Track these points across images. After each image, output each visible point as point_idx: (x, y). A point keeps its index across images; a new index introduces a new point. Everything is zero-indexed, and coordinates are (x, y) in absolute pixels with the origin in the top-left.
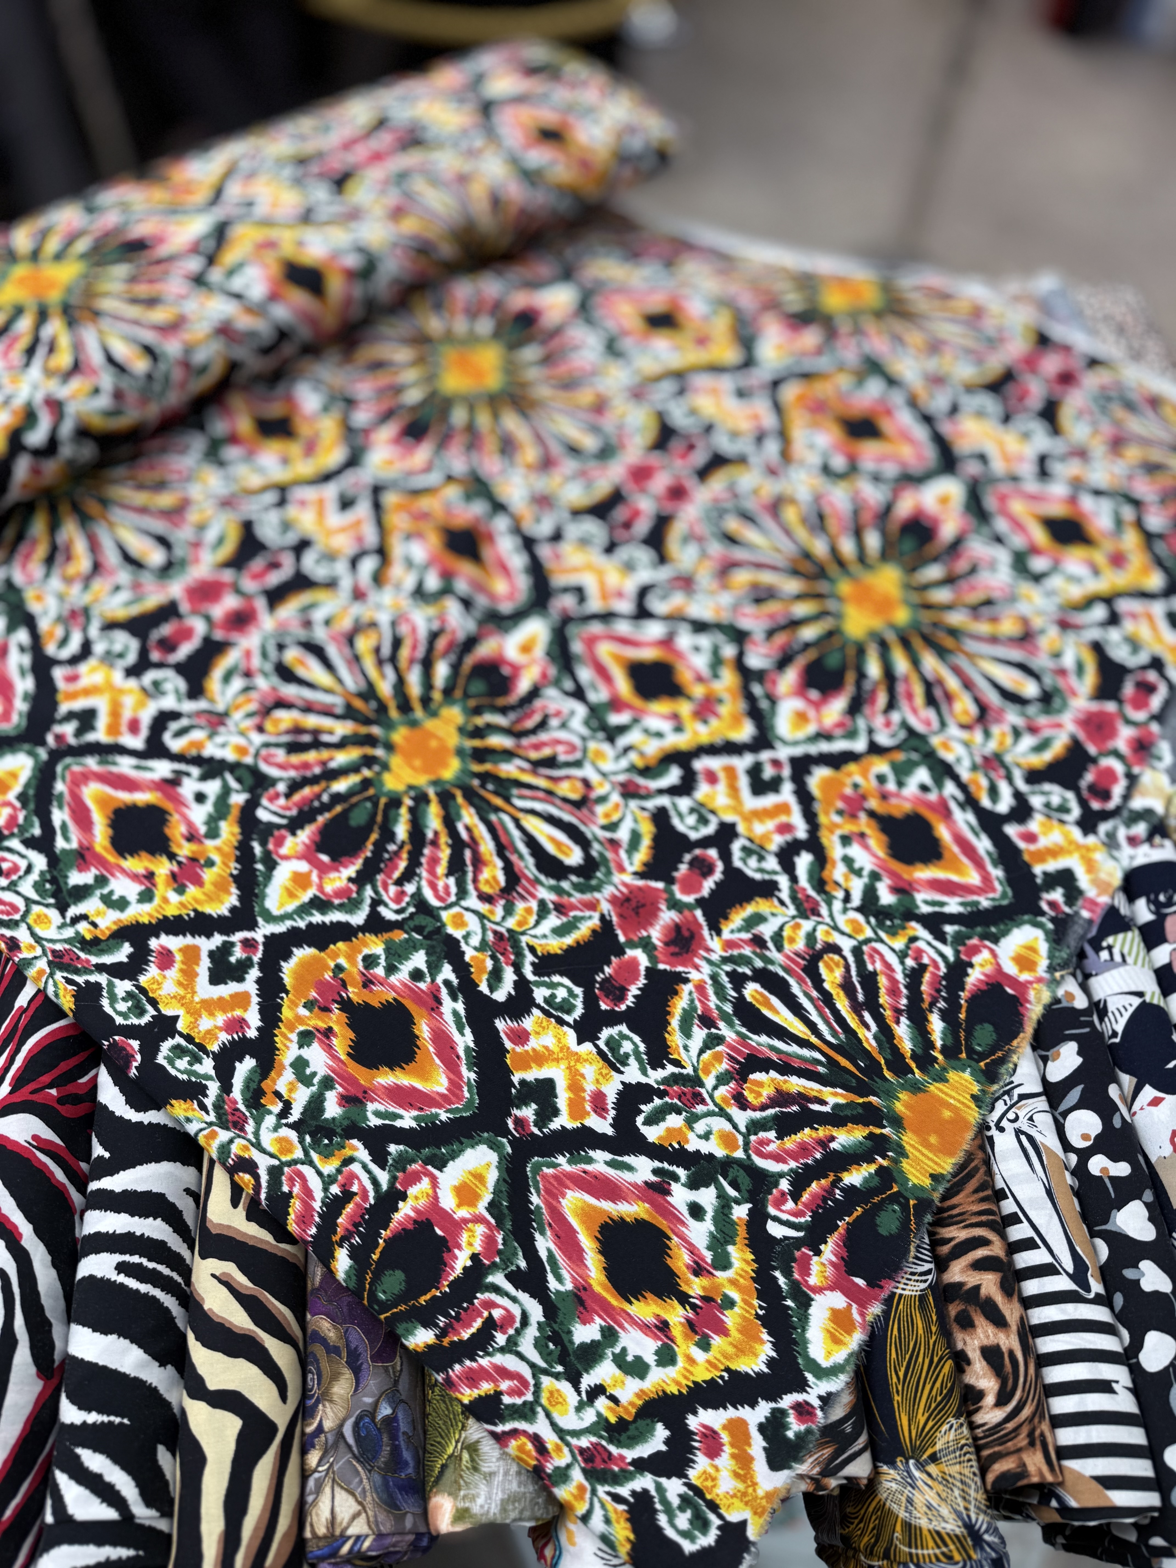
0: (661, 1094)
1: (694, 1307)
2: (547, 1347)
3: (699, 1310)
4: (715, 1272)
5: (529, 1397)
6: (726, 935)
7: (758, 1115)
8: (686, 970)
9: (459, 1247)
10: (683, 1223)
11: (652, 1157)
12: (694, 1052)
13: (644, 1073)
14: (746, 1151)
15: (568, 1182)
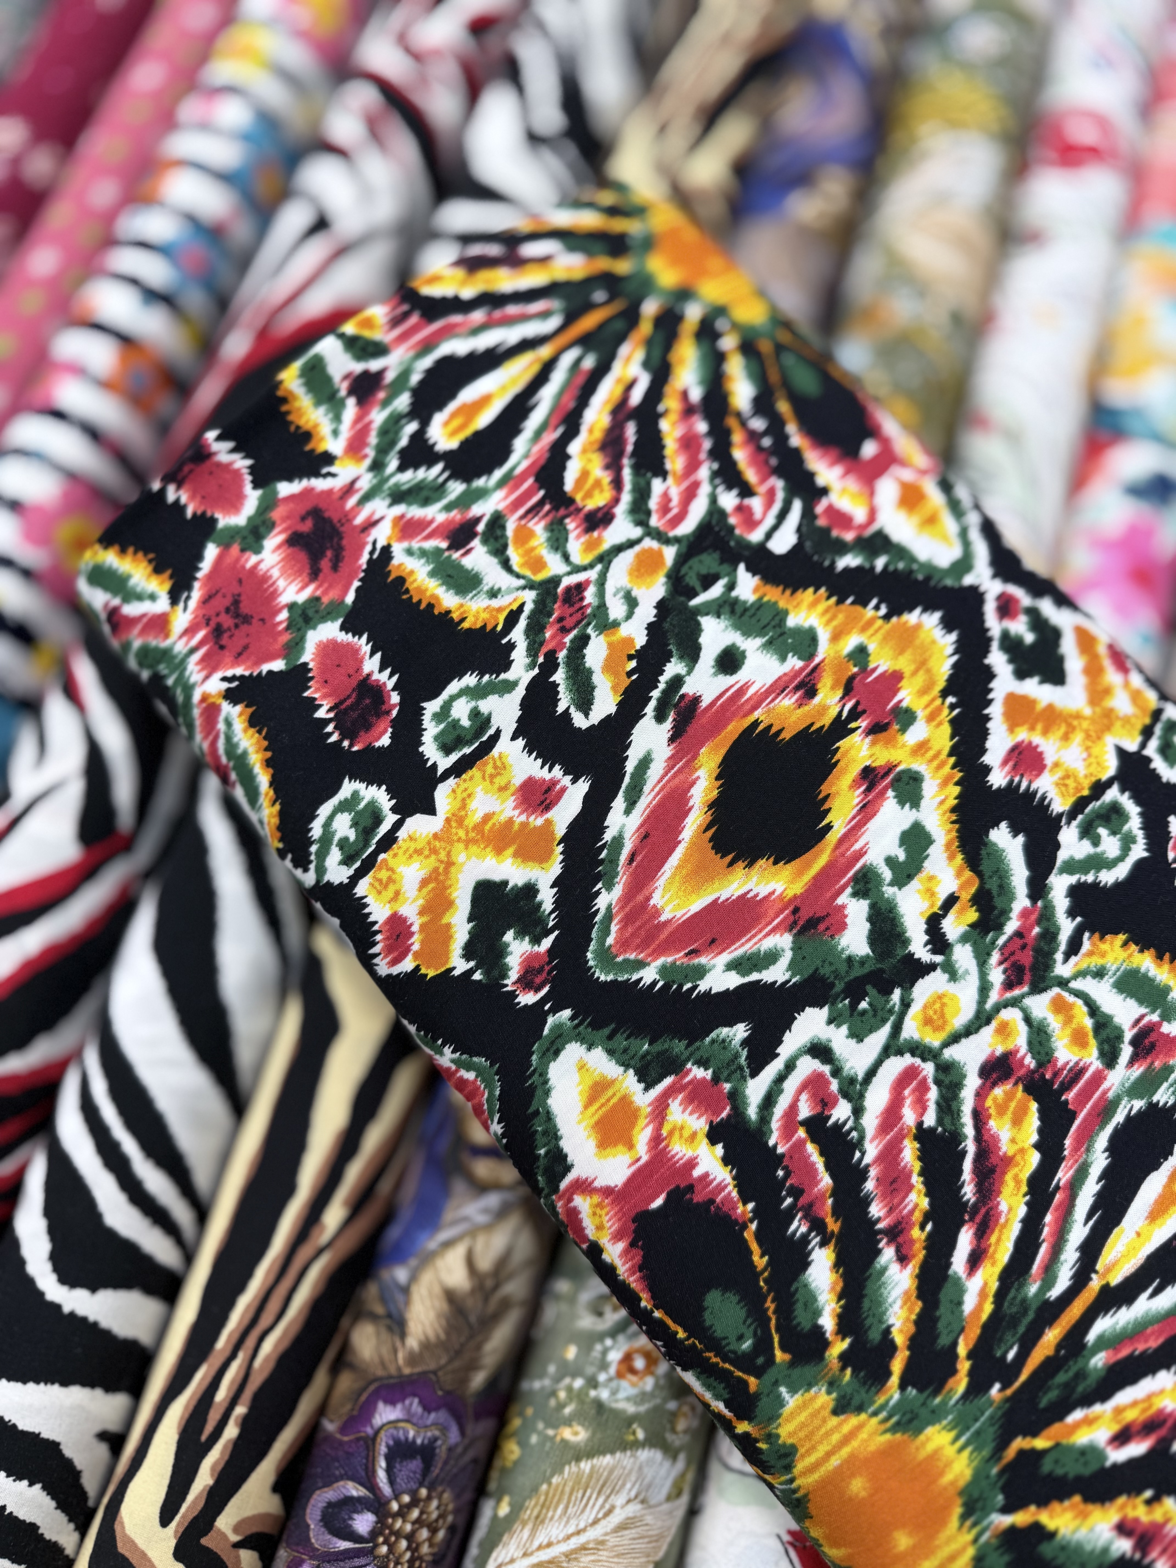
0: (550, 666)
1: (855, 715)
2: (864, 1012)
3: (860, 708)
4: (817, 660)
5: (929, 1069)
6: (335, 446)
7: (626, 498)
8: (369, 548)
9: (692, 1164)
10: (742, 691)
11: (639, 716)
12: (504, 580)
13: (510, 686)
14: (667, 541)
15: (640, 898)
